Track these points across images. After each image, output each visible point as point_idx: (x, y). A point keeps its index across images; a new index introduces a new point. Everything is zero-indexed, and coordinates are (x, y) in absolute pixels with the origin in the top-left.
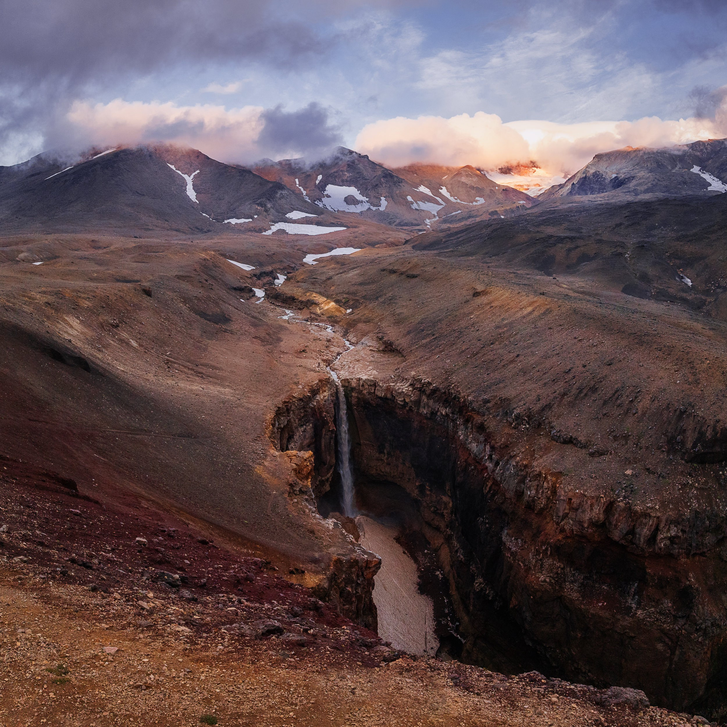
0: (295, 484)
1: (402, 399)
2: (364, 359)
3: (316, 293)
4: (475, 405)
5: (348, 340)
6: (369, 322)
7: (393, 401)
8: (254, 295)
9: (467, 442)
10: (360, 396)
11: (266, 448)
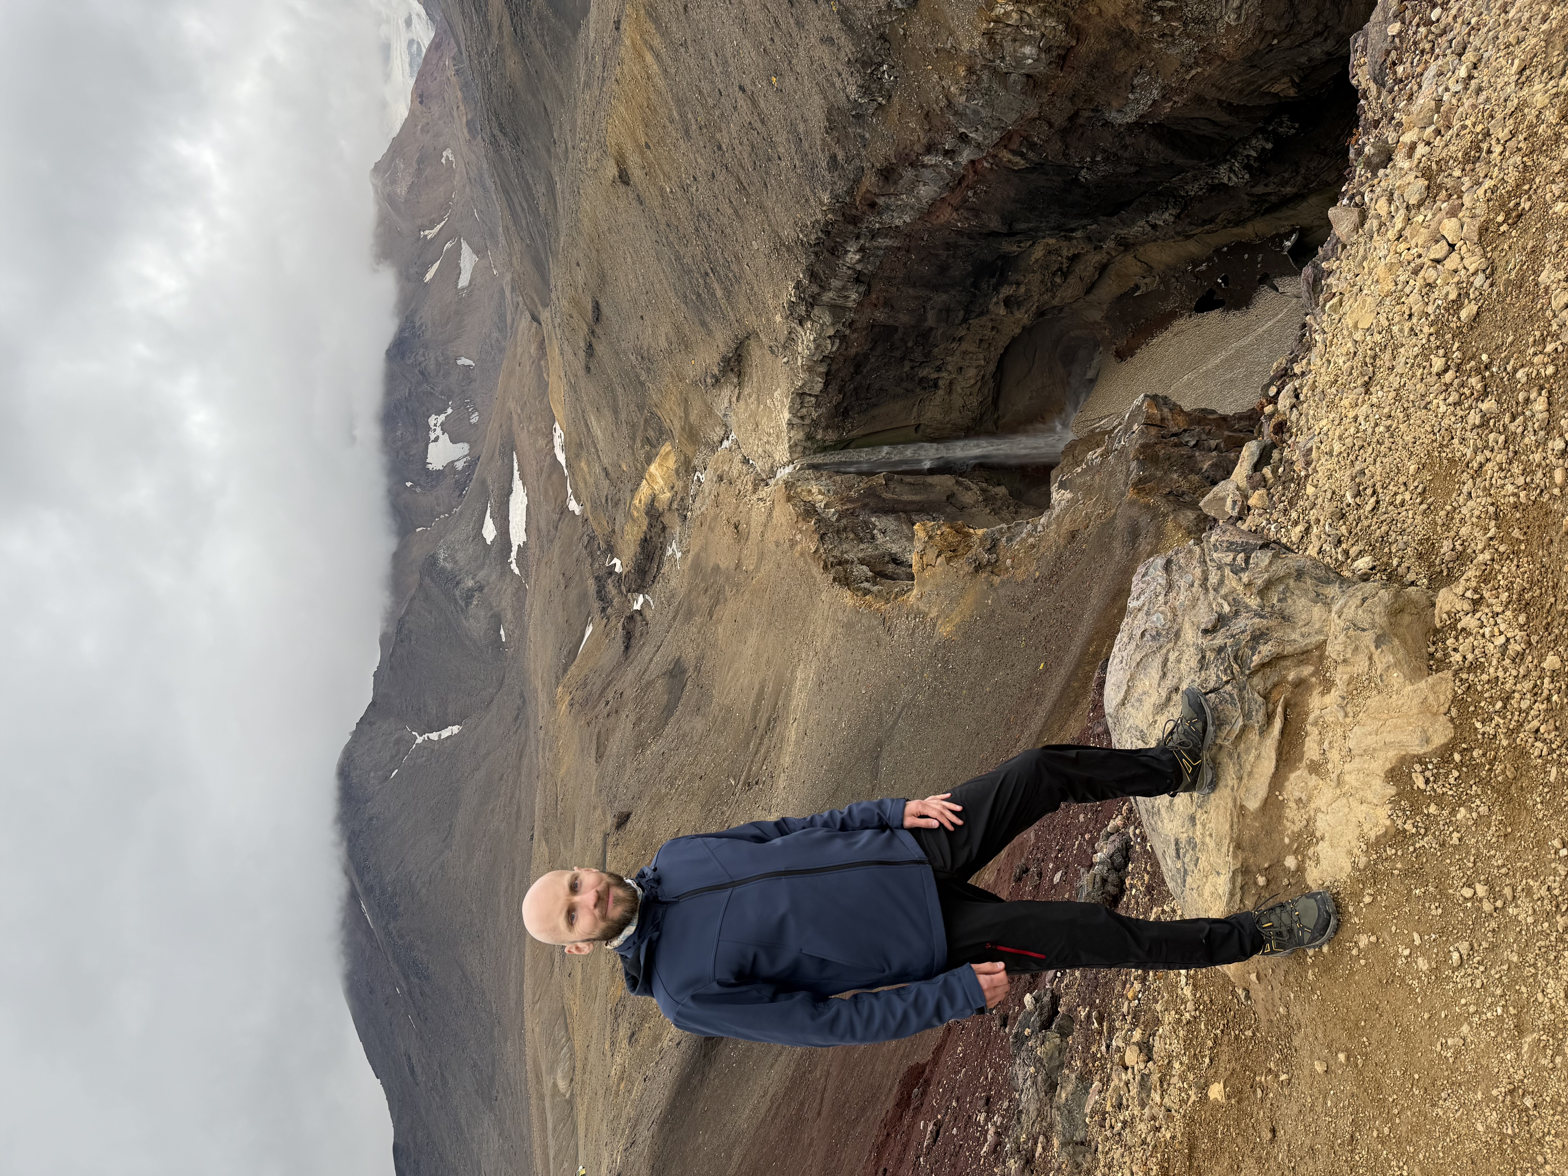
0: (975, 561)
1: (828, 341)
2: (753, 415)
3: (632, 498)
4: (841, 187)
5: (721, 442)
6: (686, 401)
7: (832, 359)
8: (640, 612)
9: (917, 206)
10: (824, 424)
11: (905, 610)
